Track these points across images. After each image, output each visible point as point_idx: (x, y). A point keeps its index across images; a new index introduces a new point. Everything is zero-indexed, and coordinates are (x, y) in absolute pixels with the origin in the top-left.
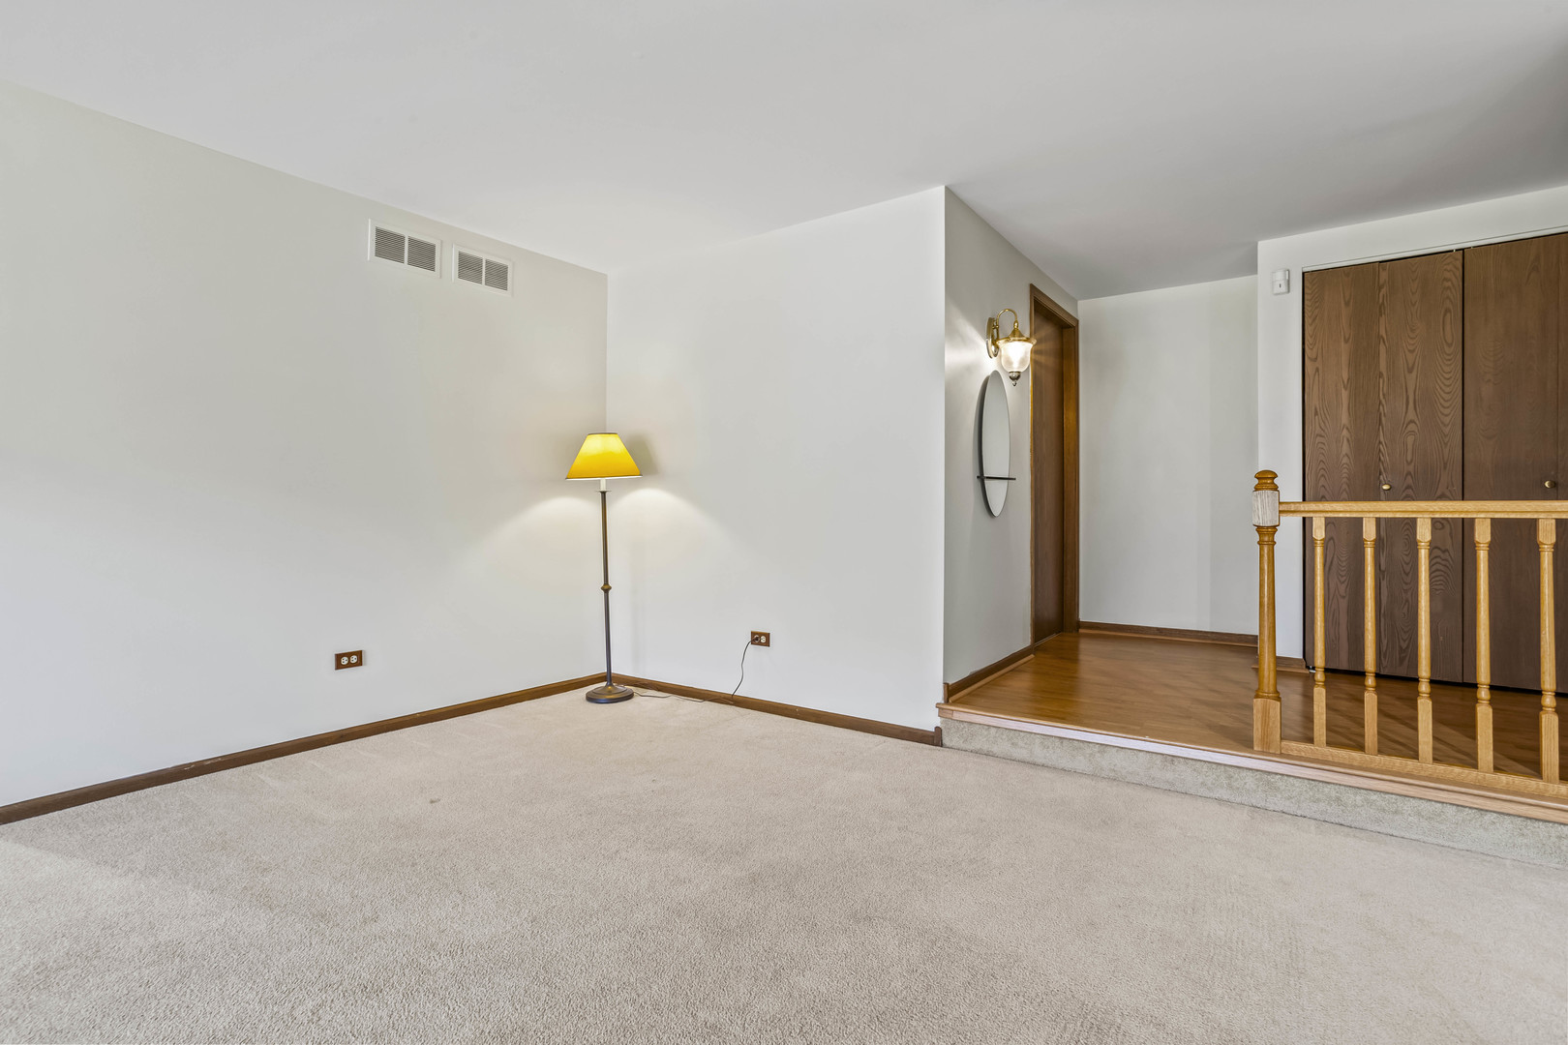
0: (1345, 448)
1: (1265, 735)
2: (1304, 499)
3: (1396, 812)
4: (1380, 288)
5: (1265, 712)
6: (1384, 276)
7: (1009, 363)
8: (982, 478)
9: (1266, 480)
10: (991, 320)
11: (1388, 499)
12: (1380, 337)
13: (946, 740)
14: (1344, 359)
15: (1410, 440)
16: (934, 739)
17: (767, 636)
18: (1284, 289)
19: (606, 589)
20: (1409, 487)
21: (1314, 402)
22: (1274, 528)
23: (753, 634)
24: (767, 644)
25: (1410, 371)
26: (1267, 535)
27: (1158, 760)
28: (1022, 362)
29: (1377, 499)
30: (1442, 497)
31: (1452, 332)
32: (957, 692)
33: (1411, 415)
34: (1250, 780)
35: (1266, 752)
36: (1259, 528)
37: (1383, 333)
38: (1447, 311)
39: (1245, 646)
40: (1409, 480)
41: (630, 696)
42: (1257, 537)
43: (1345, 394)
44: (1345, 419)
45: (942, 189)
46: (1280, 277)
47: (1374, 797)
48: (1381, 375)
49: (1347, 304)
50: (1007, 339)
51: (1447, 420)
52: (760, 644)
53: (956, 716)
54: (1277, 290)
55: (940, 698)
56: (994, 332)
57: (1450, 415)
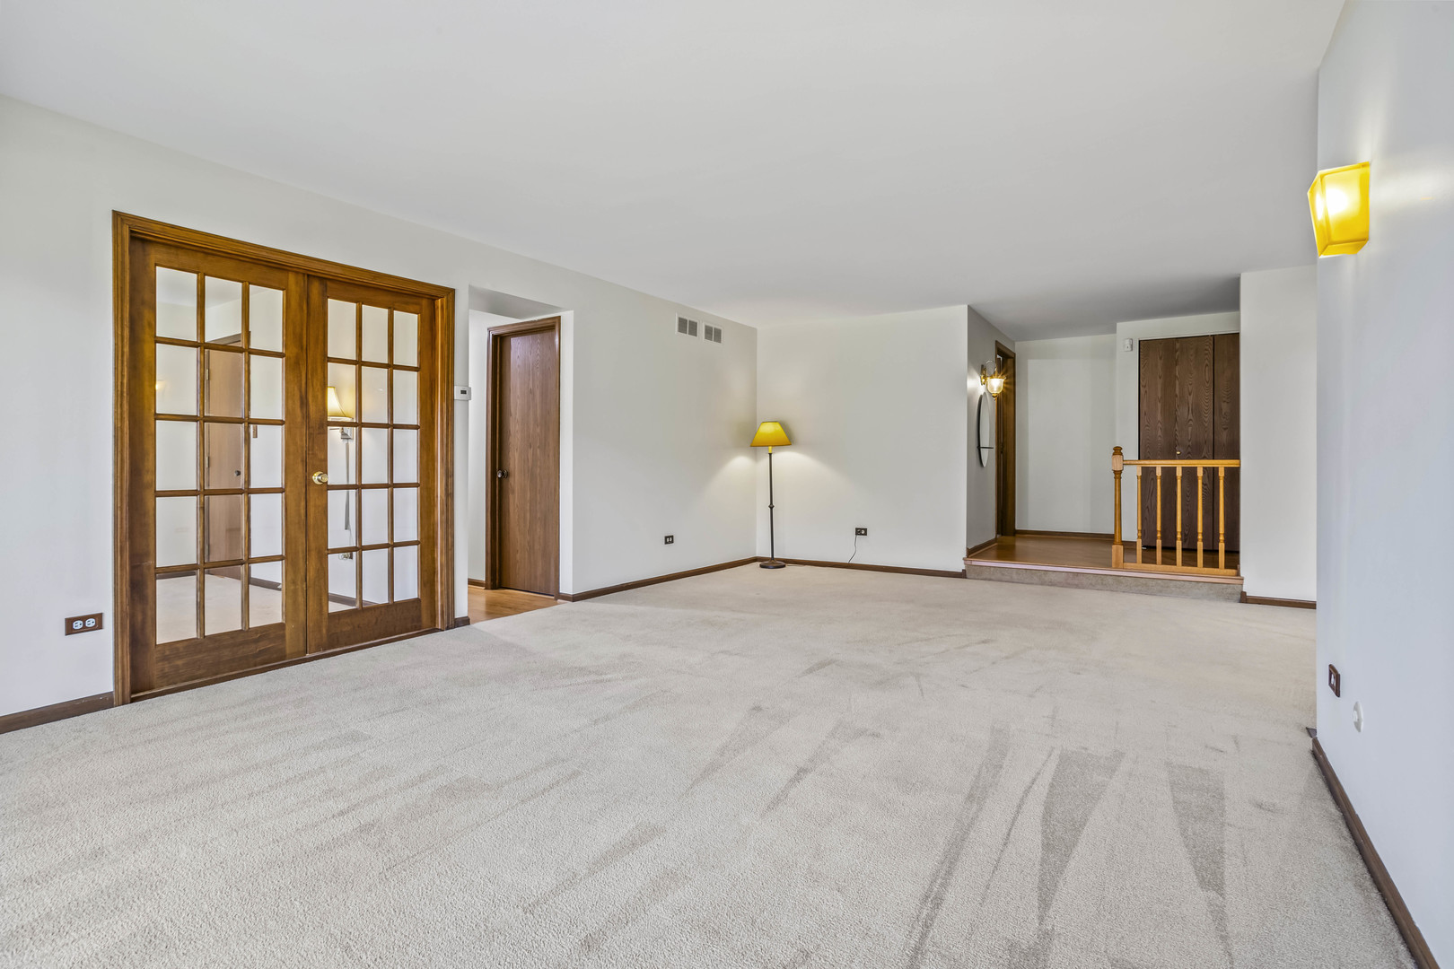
0: (1159, 433)
1: (1117, 564)
2: (1139, 459)
3: (1168, 587)
4: (1176, 351)
5: (1117, 551)
6: (1178, 345)
7: (992, 388)
8: (979, 447)
9: (1118, 451)
10: (982, 366)
11: (1180, 459)
12: (1176, 376)
13: (968, 575)
14: (1159, 386)
15: (1190, 429)
16: (962, 575)
17: (866, 530)
18: (1129, 349)
19: (771, 507)
20: (1189, 453)
21: (1144, 408)
22: (1121, 471)
23: (857, 529)
24: (865, 534)
25: (1190, 395)
26: (1118, 474)
27: (1071, 575)
28: (999, 388)
29: (1174, 459)
30: (1204, 458)
31: (1208, 376)
32: (972, 552)
33: (1190, 417)
34: (1110, 580)
35: (1117, 568)
36: (1115, 472)
37: (1177, 374)
38: (1207, 365)
39: (1108, 539)
40: (1189, 450)
41: (784, 566)
42: (1113, 475)
43: (1159, 405)
44: (1159, 417)
45: (965, 308)
46: (1127, 343)
47: (1159, 582)
48: (1176, 396)
49: (1161, 358)
50: (991, 377)
51: (1206, 420)
52: (861, 534)
53: (974, 563)
54: (1126, 349)
55: (965, 556)
56: (983, 371)
57: (1208, 417)
